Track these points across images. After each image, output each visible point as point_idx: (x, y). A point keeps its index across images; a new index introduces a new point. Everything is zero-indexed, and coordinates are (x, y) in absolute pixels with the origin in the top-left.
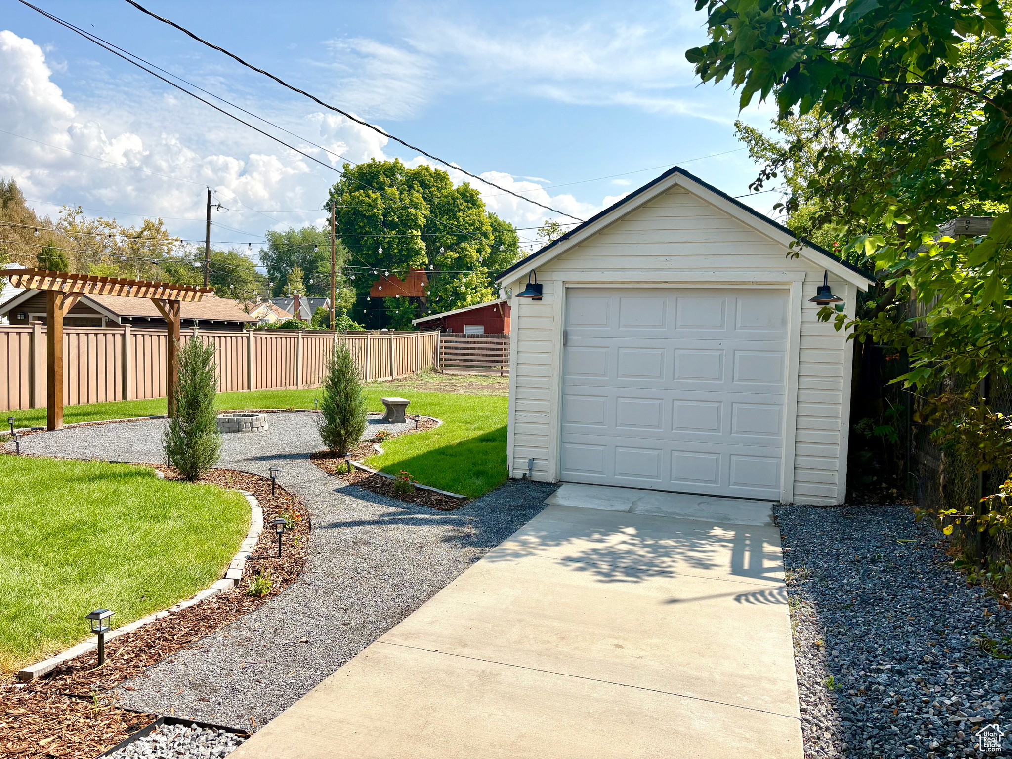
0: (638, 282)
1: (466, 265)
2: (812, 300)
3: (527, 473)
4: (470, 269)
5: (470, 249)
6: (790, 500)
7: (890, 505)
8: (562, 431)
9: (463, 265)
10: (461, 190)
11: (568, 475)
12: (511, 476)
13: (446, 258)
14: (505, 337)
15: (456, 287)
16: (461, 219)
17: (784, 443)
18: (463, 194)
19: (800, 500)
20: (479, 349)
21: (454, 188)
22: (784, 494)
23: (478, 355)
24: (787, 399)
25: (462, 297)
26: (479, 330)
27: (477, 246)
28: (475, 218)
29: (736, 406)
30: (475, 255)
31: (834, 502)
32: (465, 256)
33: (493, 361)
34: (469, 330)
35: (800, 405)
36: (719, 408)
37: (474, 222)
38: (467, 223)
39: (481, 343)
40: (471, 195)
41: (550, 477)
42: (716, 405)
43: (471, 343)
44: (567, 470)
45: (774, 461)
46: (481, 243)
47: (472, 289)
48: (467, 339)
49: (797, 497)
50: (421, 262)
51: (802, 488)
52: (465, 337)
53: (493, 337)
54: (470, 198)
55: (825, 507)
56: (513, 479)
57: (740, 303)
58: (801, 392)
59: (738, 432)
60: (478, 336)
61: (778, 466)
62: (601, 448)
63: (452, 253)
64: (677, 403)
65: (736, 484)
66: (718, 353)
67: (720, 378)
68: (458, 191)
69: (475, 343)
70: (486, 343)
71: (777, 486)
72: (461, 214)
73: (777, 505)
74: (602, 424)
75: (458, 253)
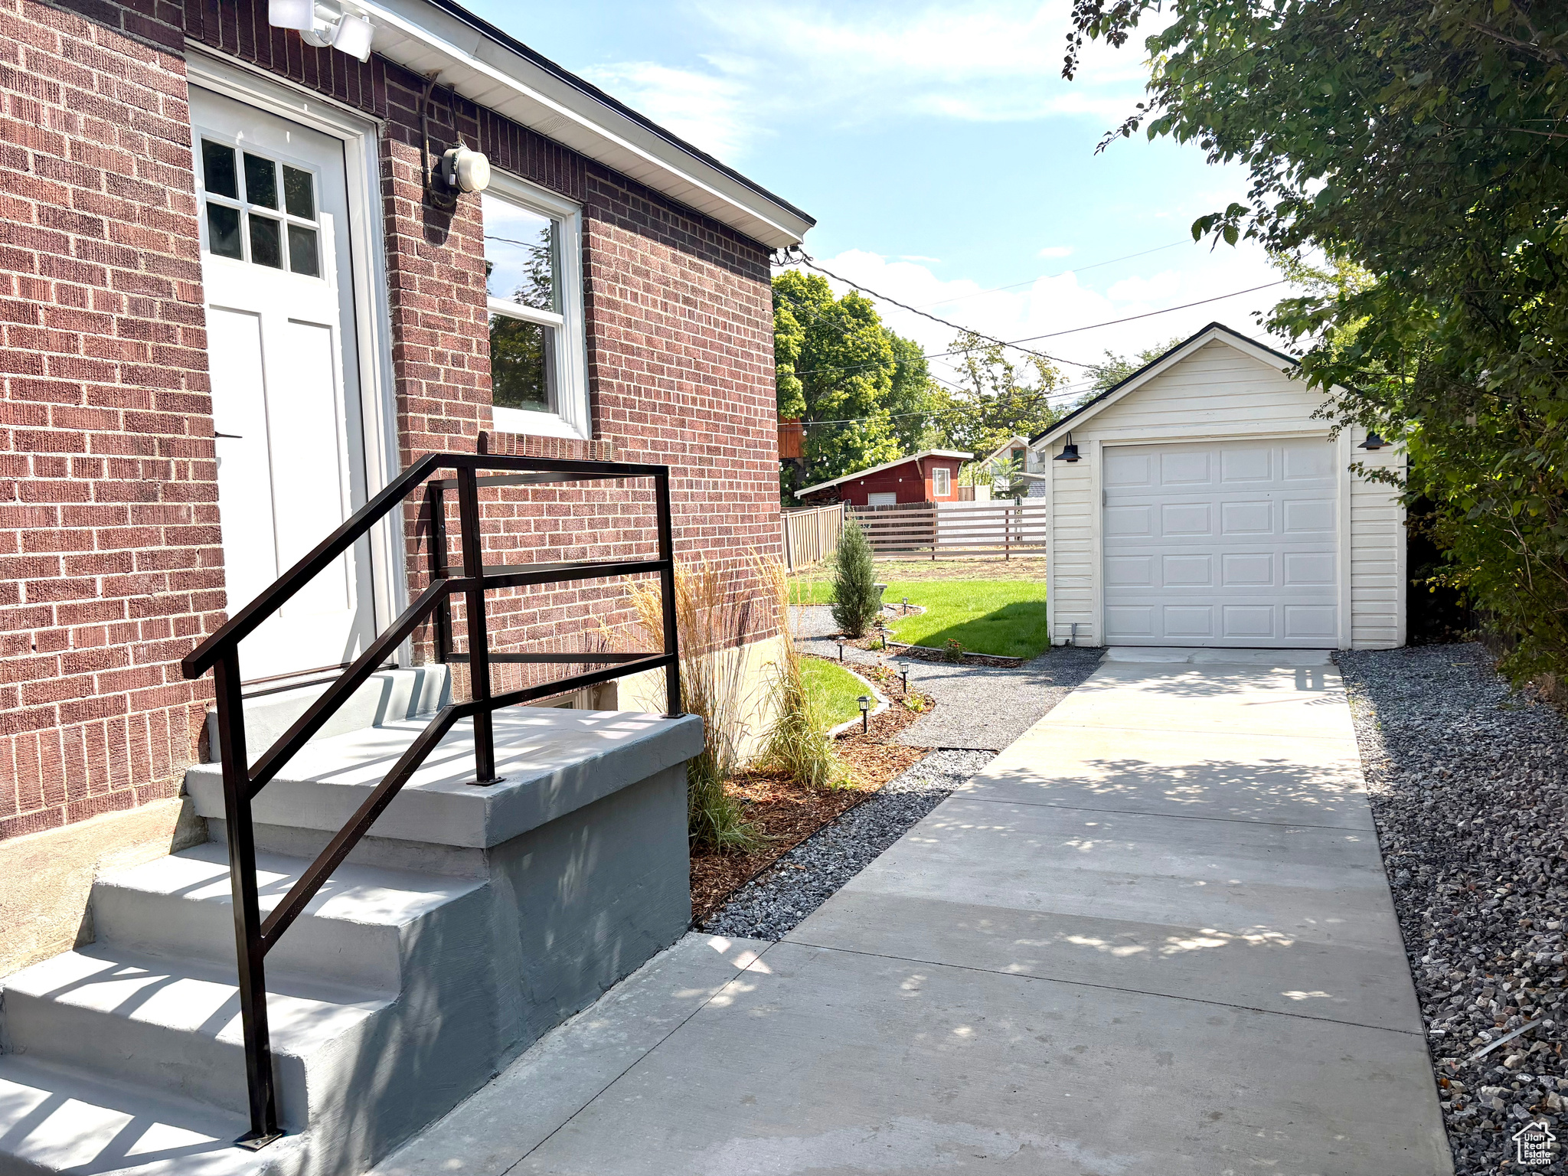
0: (1180, 438)
1: (859, 408)
2: (1361, 446)
3: (1071, 639)
4: (865, 413)
5: (865, 385)
6: (1349, 646)
7: (1451, 643)
8: (1105, 594)
9: (855, 408)
10: (847, 301)
11: (1112, 639)
12: (1052, 643)
13: (832, 400)
14: (929, 506)
15: (847, 441)
16: (850, 343)
17: (1340, 589)
18: (850, 307)
19: (1360, 646)
20: (894, 525)
21: (837, 299)
22: (1341, 641)
23: (893, 534)
24: (1340, 544)
25: (857, 454)
26: (889, 499)
27: (874, 380)
28: (870, 339)
29: (1287, 557)
30: (872, 393)
31: (1395, 645)
32: (857, 395)
33: (914, 541)
34: (875, 499)
35: (1354, 551)
36: (1270, 560)
37: (869, 347)
38: (859, 347)
39: (897, 517)
40: (862, 308)
41: (1096, 642)
42: (1267, 557)
43: (881, 517)
44: (1112, 634)
45: (1330, 609)
46: (879, 375)
47: (870, 441)
48: (876, 513)
49: (1355, 643)
50: (797, 408)
51: (1360, 633)
52: (872, 509)
53: (912, 508)
54: (860, 313)
55: (1386, 650)
56: (1055, 646)
57: (1286, 453)
58: (1354, 537)
59: (1291, 582)
60: (891, 508)
61: (1335, 613)
62: (1149, 609)
63: (839, 393)
64: (1226, 557)
65: (1291, 635)
66: (1266, 504)
67: (1270, 529)
68: (842, 302)
69: (887, 517)
70: (903, 516)
71: (1334, 634)
72: (848, 336)
73: (1335, 652)
74: (1148, 584)
75: (847, 391)
